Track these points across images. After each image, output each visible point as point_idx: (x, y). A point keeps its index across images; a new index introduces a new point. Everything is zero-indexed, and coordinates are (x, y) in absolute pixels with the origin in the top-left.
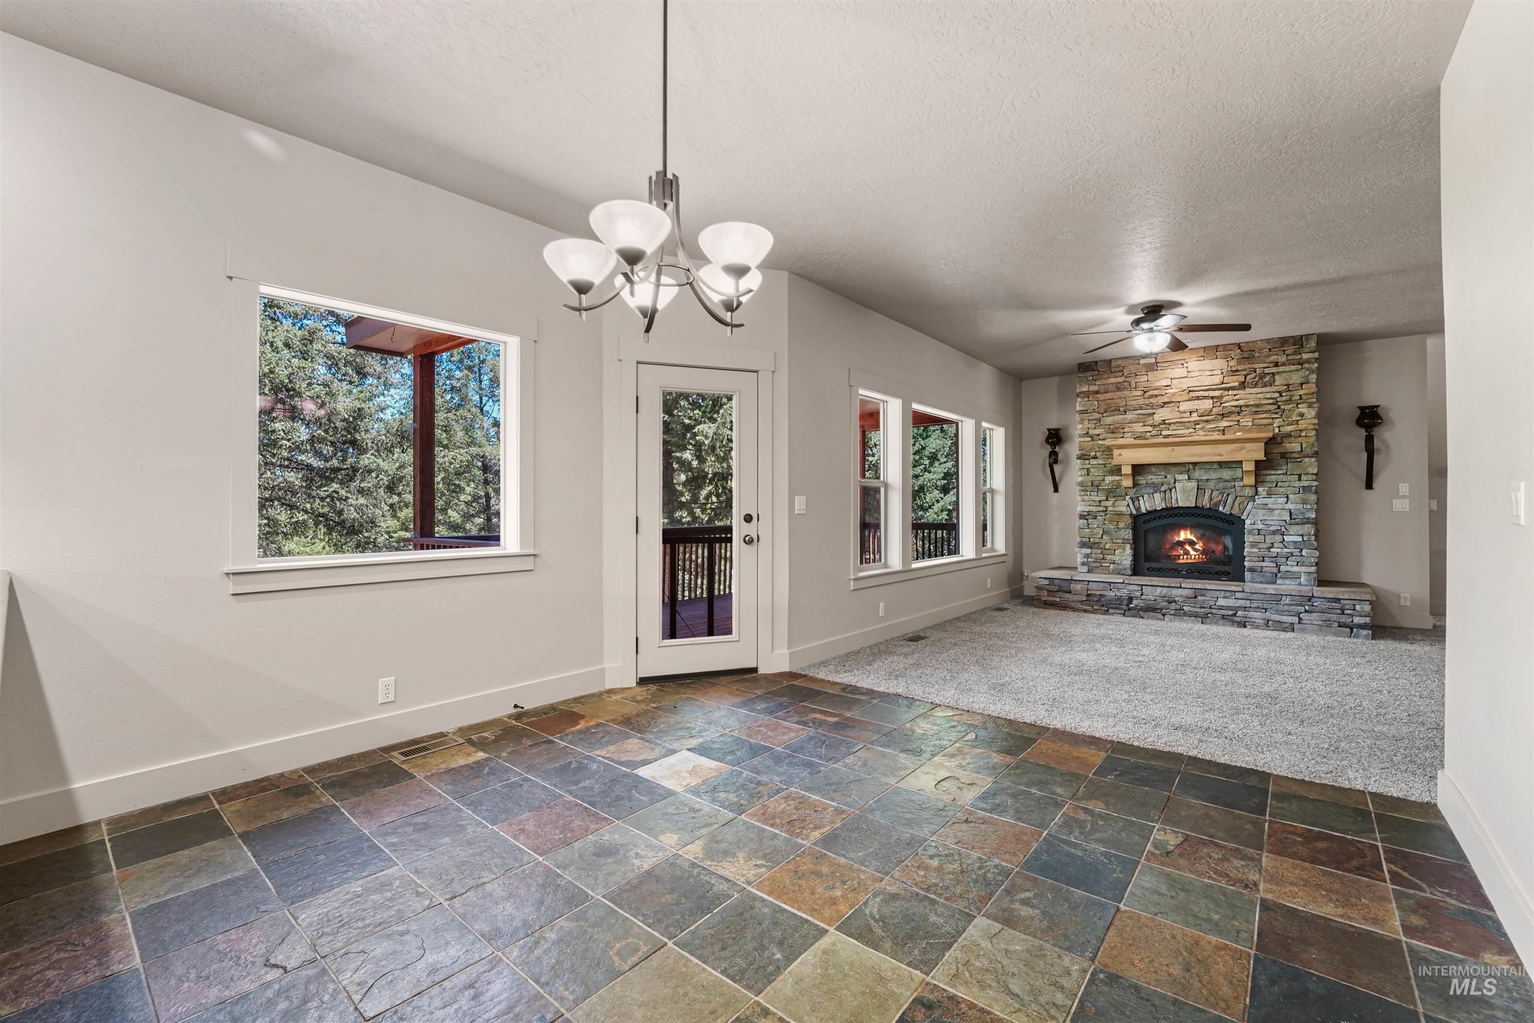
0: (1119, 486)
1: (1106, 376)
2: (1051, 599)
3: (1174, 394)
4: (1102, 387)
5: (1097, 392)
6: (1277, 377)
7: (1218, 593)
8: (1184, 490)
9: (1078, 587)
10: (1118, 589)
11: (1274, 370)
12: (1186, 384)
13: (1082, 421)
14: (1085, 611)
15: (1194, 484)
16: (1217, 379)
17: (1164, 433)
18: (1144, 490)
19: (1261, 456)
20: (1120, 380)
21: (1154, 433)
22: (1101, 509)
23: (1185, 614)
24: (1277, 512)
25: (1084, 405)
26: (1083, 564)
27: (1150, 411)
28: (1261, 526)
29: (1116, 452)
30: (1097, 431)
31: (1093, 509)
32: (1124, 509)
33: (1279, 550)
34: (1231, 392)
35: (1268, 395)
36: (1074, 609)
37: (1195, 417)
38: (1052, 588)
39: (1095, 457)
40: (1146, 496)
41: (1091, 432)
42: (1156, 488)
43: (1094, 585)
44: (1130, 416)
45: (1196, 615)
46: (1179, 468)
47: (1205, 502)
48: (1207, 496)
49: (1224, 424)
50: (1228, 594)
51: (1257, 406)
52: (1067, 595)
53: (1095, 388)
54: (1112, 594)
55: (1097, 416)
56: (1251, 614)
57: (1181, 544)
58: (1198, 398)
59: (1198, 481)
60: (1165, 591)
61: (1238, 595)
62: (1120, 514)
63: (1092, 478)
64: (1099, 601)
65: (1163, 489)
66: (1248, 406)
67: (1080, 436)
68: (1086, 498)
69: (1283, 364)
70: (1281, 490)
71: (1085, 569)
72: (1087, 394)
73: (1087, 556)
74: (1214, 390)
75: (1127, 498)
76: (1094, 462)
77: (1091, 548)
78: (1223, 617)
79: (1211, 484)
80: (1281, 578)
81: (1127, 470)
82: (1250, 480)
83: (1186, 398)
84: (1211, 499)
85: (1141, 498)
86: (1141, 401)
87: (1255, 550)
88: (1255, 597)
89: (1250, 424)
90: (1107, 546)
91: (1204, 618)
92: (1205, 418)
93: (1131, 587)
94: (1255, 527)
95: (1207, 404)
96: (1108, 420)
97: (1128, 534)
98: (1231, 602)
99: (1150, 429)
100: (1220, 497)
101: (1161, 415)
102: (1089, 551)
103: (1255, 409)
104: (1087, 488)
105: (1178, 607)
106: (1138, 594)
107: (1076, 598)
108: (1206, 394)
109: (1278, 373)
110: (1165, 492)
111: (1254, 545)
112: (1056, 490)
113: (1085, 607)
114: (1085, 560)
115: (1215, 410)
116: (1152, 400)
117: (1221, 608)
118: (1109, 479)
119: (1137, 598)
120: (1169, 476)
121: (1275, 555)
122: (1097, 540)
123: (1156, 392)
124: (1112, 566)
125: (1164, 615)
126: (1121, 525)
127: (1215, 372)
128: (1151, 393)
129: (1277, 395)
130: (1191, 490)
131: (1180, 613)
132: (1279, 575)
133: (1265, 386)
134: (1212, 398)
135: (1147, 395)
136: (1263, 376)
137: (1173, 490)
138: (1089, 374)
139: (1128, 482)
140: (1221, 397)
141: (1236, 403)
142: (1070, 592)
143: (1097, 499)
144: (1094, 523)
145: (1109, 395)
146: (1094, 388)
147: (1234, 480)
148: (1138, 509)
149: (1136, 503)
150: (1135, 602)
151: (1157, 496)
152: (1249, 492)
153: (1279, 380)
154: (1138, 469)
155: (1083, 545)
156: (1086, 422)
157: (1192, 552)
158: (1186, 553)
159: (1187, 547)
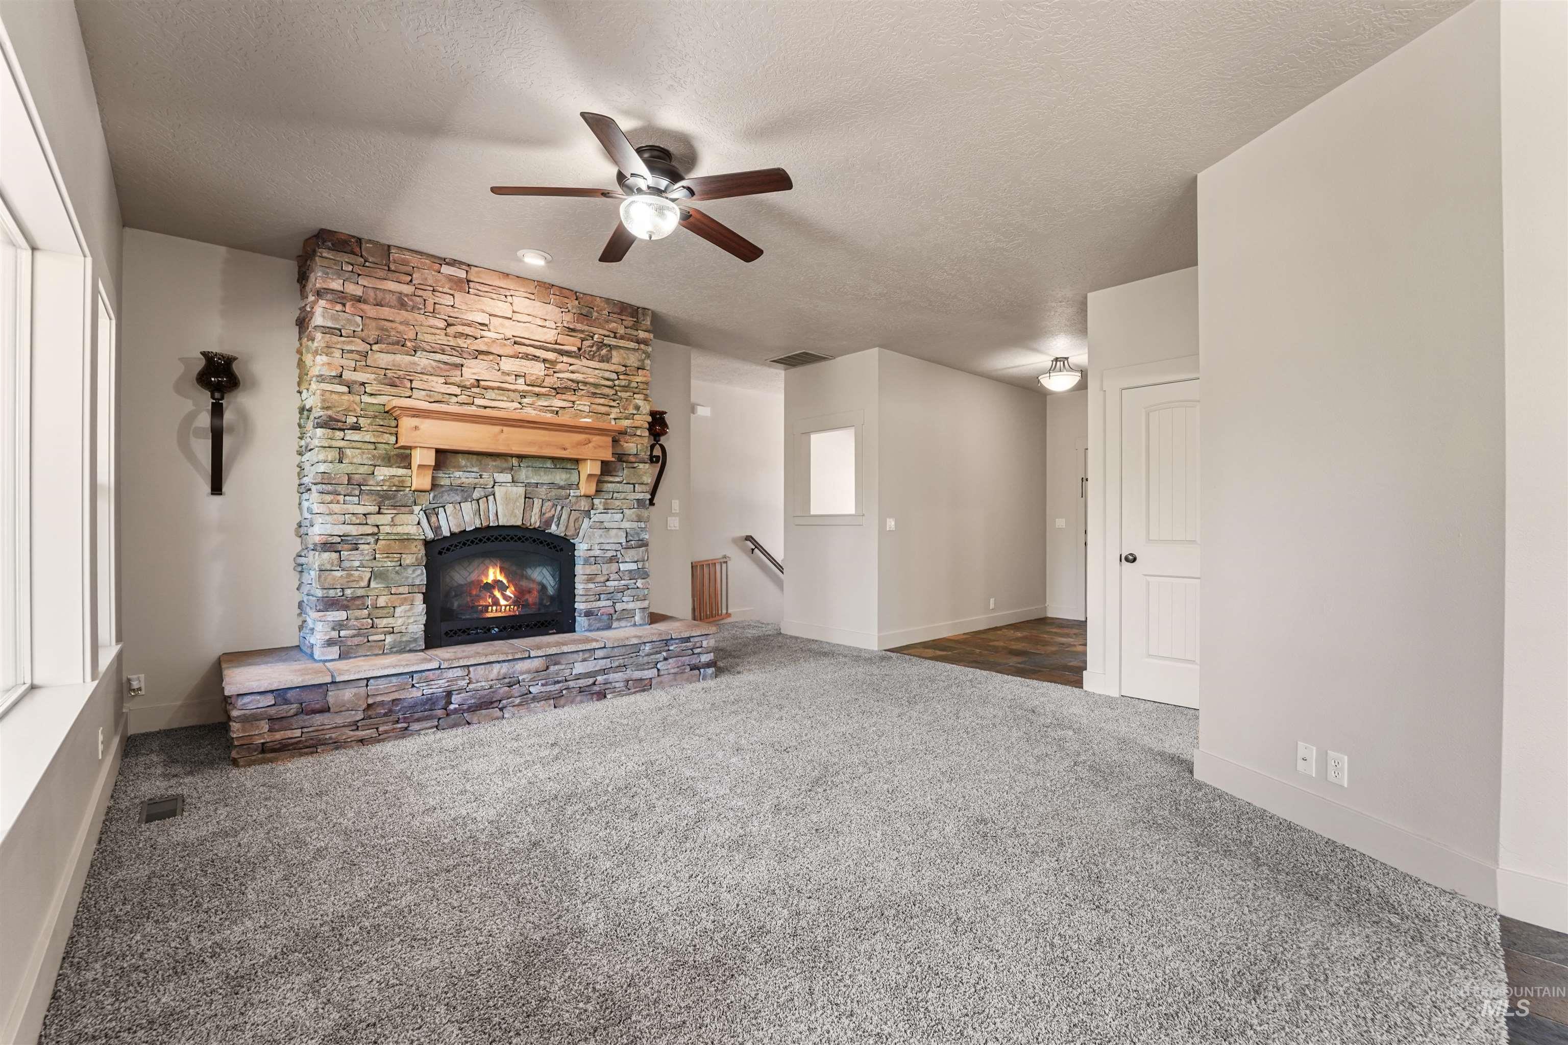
0: (401, 487)
1: (381, 274)
2: (278, 736)
3: (494, 341)
4: (371, 293)
5: (359, 300)
6: (614, 353)
7: (575, 655)
8: (507, 499)
9: (348, 694)
10: (428, 681)
11: (613, 342)
12: (510, 329)
13: (328, 349)
14: (362, 741)
15: (521, 490)
16: (550, 335)
17: (478, 401)
18: (446, 497)
19: (608, 456)
20: (407, 289)
21: (462, 398)
22: (369, 530)
23: (534, 699)
24: (613, 532)
25: (334, 318)
26: (330, 643)
27: (458, 361)
28: (597, 553)
29: (407, 423)
30: (360, 377)
31: (353, 530)
32: (413, 530)
33: (616, 583)
34: (565, 359)
35: (607, 375)
36: (338, 745)
37: (521, 385)
39: (356, 428)
40: (449, 508)
41: (347, 375)
42: (465, 492)
43: (382, 685)
44: (423, 361)
45: (547, 697)
46: (498, 463)
47: (535, 520)
48: (536, 509)
49: (557, 403)
50: (587, 655)
51: (596, 385)
52: (318, 719)
53: (358, 292)
54: (416, 694)
55: (363, 347)
56: (612, 676)
57: (489, 587)
58: (526, 357)
59: (527, 485)
60: (504, 669)
61: (599, 654)
62: (406, 540)
63: (350, 469)
64: (390, 712)
65: (476, 495)
66: (585, 383)
67: (321, 379)
68: (335, 508)
69: (622, 338)
70: (617, 503)
71: (334, 652)
72: (341, 298)
73: (339, 626)
74: (547, 350)
75: (417, 509)
76: (351, 435)
77: (345, 608)
78: (581, 690)
79: (542, 491)
80: (617, 619)
81: (423, 457)
82: (587, 488)
83: (509, 350)
84: (542, 514)
85: (441, 510)
86: (442, 339)
87: (591, 586)
88: (616, 652)
89: (587, 409)
90: (381, 602)
91: (556, 699)
92: (537, 389)
93: (451, 674)
94: (592, 553)
95: (537, 370)
96: (384, 359)
97: (419, 577)
98: (590, 666)
99: (457, 391)
100: (553, 512)
101: (474, 370)
102: (343, 615)
103: (593, 390)
104: (340, 489)
105: (524, 690)
106: (463, 683)
107: (339, 720)
108: (538, 353)
109: (617, 347)
110: (478, 500)
111: (591, 578)
112: (217, 488)
113: (361, 734)
114: (335, 634)
115: (549, 381)
116: (461, 342)
117: (578, 677)
118: (383, 473)
119: (460, 690)
120: (485, 475)
121: (612, 589)
122: (360, 592)
123: (467, 330)
124: (389, 639)
125: (501, 709)
126: (408, 560)
127: (547, 324)
128: (460, 329)
129: (614, 376)
130: (517, 500)
131: (528, 699)
132: (615, 617)
133: (602, 361)
134: (545, 361)
135: (451, 330)
136: (601, 345)
137: (491, 498)
138: (346, 258)
139: (422, 481)
140: (554, 363)
141: (573, 376)
142: (328, 710)
143: (361, 510)
144: (354, 559)
145: (385, 312)
146: (353, 289)
147: (570, 486)
148: (437, 529)
149: (433, 519)
150: (456, 699)
151: (467, 507)
152: (584, 505)
153: (616, 356)
154: (444, 457)
155: (330, 604)
156: (338, 354)
157: (503, 602)
158: (496, 603)
159: (497, 594)
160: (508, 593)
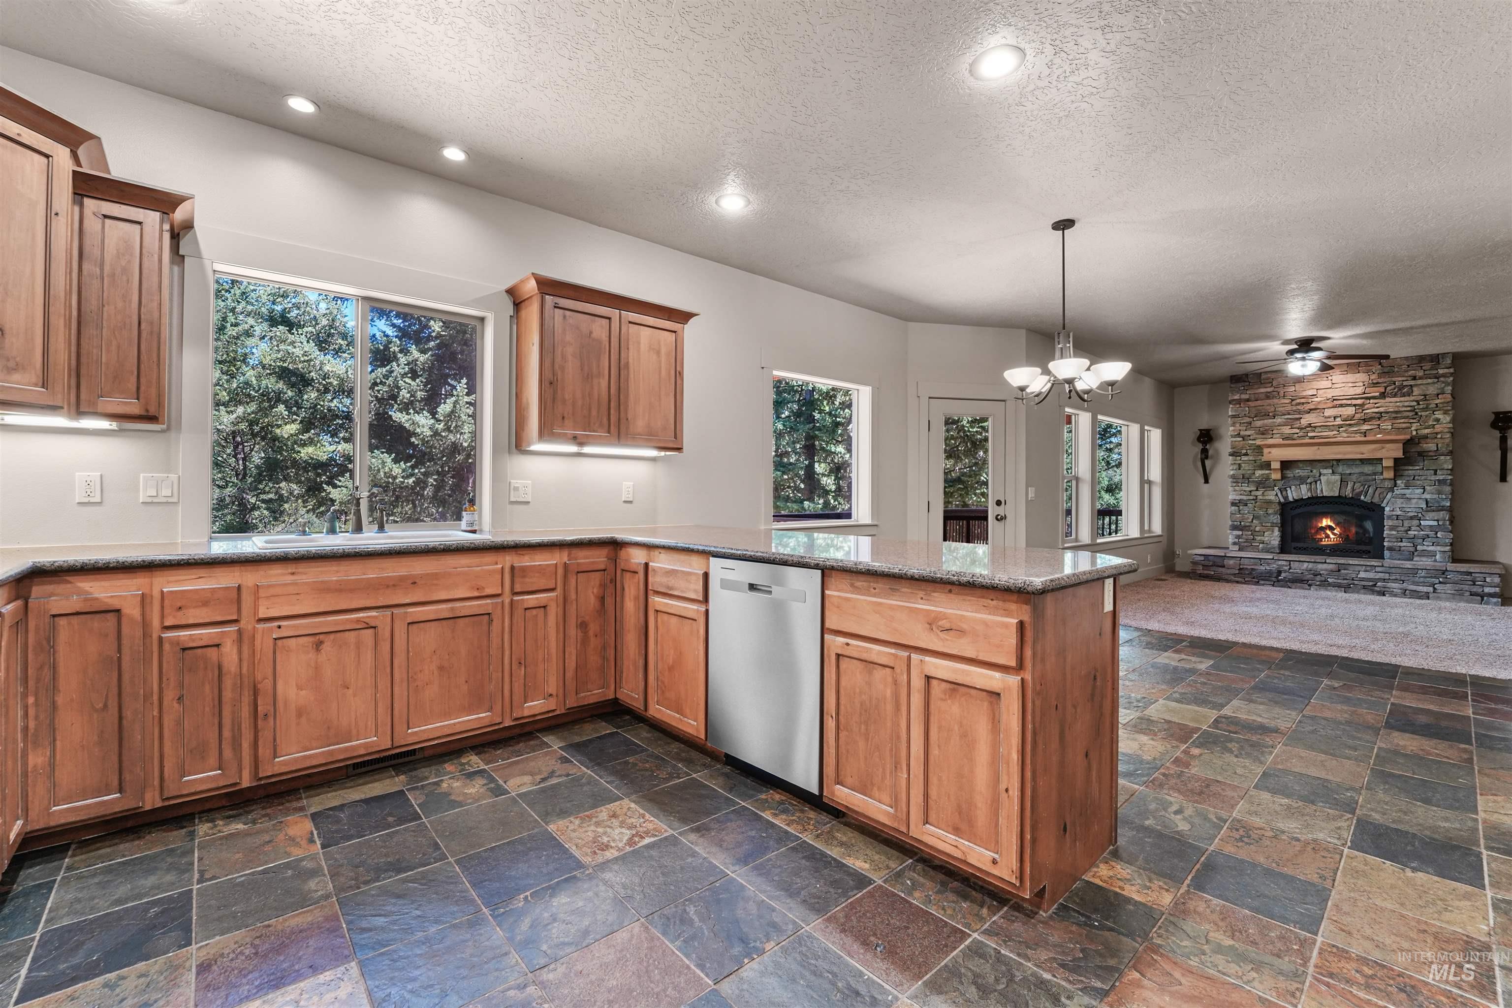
0: (1268, 478)
1: (1256, 386)
2: (1206, 572)
3: (1319, 402)
4: (1252, 396)
5: (1248, 400)
6: (1415, 389)
7: (1359, 568)
8: (1328, 482)
9: (1231, 562)
10: (1268, 564)
11: (1412, 383)
12: (1330, 394)
13: (1233, 424)
14: (1237, 582)
15: (1337, 477)
16: (1359, 390)
17: (1310, 434)
18: (1291, 482)
19: (1400, 454)
20: (1269, 390)
21: (1301, 434)
22: (1251, 498)
23: (1330, 585)
24: (1414, 501)
25: (1236, 411)
26: (1234, 544)
27: (1297, 416)
28: (1399, 513)
29: (1266, 451)
30: (1248, 433)
31: (1244, 498)
32: (1272, 498)
33: (1416, 533)
34: (1372, 401)
35: (1406, 404)
36: (1228, 581)
37: (1339, 421)
38: (1206, 563)
39: (1246, 454)
40: (1293, 488)
41: (1242, 433)
42: (1302, 480)
43: (1246, 561)
44: (1278, 420)
45: (1339, 586)
46: (1323, 464)
47: (1348, 492)
48: (1349, 487)
49: (1366, 427)
50: (1368, 568)
51: (1396, 412)
52: (1221, 569)
53: (1247, 397)
54: (1263, 568)
55: (1248, 420)
56: (1390, 585)
57: (1323, 529)
58: (1341, 406)
59: (1341, 474)
60: (1311, 566)
61: (1378, 569)
62: (1269, 502)
63: (1244, 472)
64: (1250, 574)
65: (1309, 481)
66: (1388, 413)
67: (1232, 436)
68: (1237, 488)
69: (1421, 378)
70: (1419, 482)
71: (1237, 548)
72: (1239, 402)
73: (1238, 537)
74: (1356, 399)
75: (1276, 488)
76: (1245, 458)
77: (1241, 530)
78: (1364, 587)
79: (1354, 477)
80: (1418, 556)
81: (1276, 465)
82: (1390, 474)
83: (1330, 405)
84: (1353, 490)
85: (1288, 489)
86: (1289, 408)
87: (1394, 532)
88: (1393, 570)
89: (1390, 427)
90: (1257, 529)
91: (1347, 588)
92: (1348, 422)
93: (1280, 563)
94: (1394, 513)
95: (1351, 411)
96: (1259, 423)
97: (1277, 519)
98: (1371, 575)
99: (1298, 431)
100: (1362, 488)
101: (1306, 420)
102: (1240, 533)
103: (1394, 415)
104: (1240, 481)
105: (1323, 579)
106: (1287, 568)
107: (1229, 571)
108: (1349, 402)
109: (1416, 385)
110: (1311, 483)
111: (1392, 528)
112: (1206, 481)
113: (1237, 579)
114: (1237, 540)
115: (1358, 416)
116: (1299, 407)
117: (1363, 579)
118: (1259, 473)
119: (1285, 571)
120: (1315, 471)
121: (1412, 536)
122: (1248, 524)
123: (1303, 401)
124: (1261, 546)
125: (1310, 585)
126: (1270, 511)
127: (1357, 384)
128: (1298, 401)
129: (1415, 403)
130: (1335, 483)
131: (1324, 584)
132: (1416, 554)
133: (1404, 395)
134: (1355, 405)
135: (1294, 403)
136: (1401, 388)
137: (1318, 482)
138: (1240, 385)
139: (1276, 476)
140: (1363, 405)
141: (1376, 410)
142: (1224, 567)
143: (1248, 489)
144: (1245, 510)
145: (1259, 403)
146: (1244, 397)
147: (1375, 474)
148: (1286, 498)
149: (1284, 493)
150: (1283, 575)
151: (1304, 488)
152: (1388, 484)
153: (1416, 391)
154: (1286, 465)
155: (1234, 528)
156: (1238, 425)
157: (1332, 536)
158: (1328, 536)
159: (1328, 532)
160: (1335, 531)
